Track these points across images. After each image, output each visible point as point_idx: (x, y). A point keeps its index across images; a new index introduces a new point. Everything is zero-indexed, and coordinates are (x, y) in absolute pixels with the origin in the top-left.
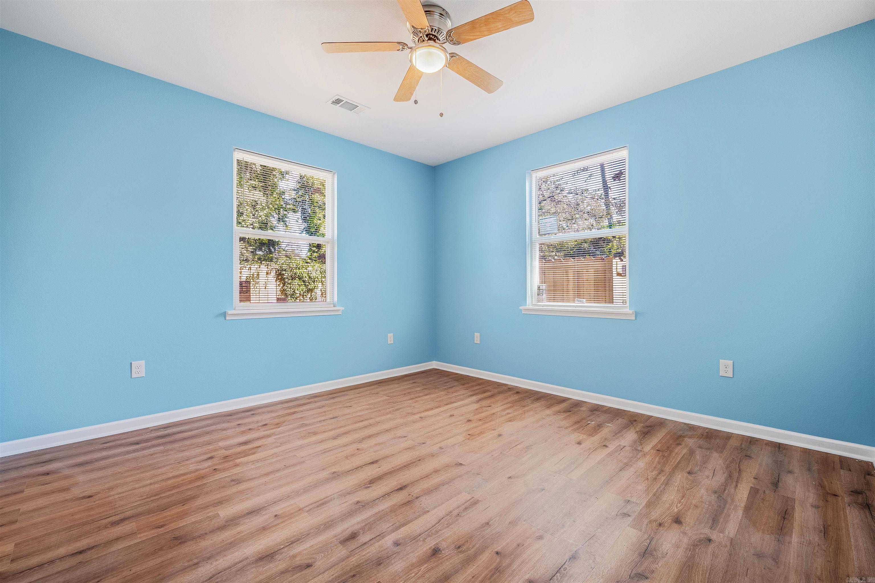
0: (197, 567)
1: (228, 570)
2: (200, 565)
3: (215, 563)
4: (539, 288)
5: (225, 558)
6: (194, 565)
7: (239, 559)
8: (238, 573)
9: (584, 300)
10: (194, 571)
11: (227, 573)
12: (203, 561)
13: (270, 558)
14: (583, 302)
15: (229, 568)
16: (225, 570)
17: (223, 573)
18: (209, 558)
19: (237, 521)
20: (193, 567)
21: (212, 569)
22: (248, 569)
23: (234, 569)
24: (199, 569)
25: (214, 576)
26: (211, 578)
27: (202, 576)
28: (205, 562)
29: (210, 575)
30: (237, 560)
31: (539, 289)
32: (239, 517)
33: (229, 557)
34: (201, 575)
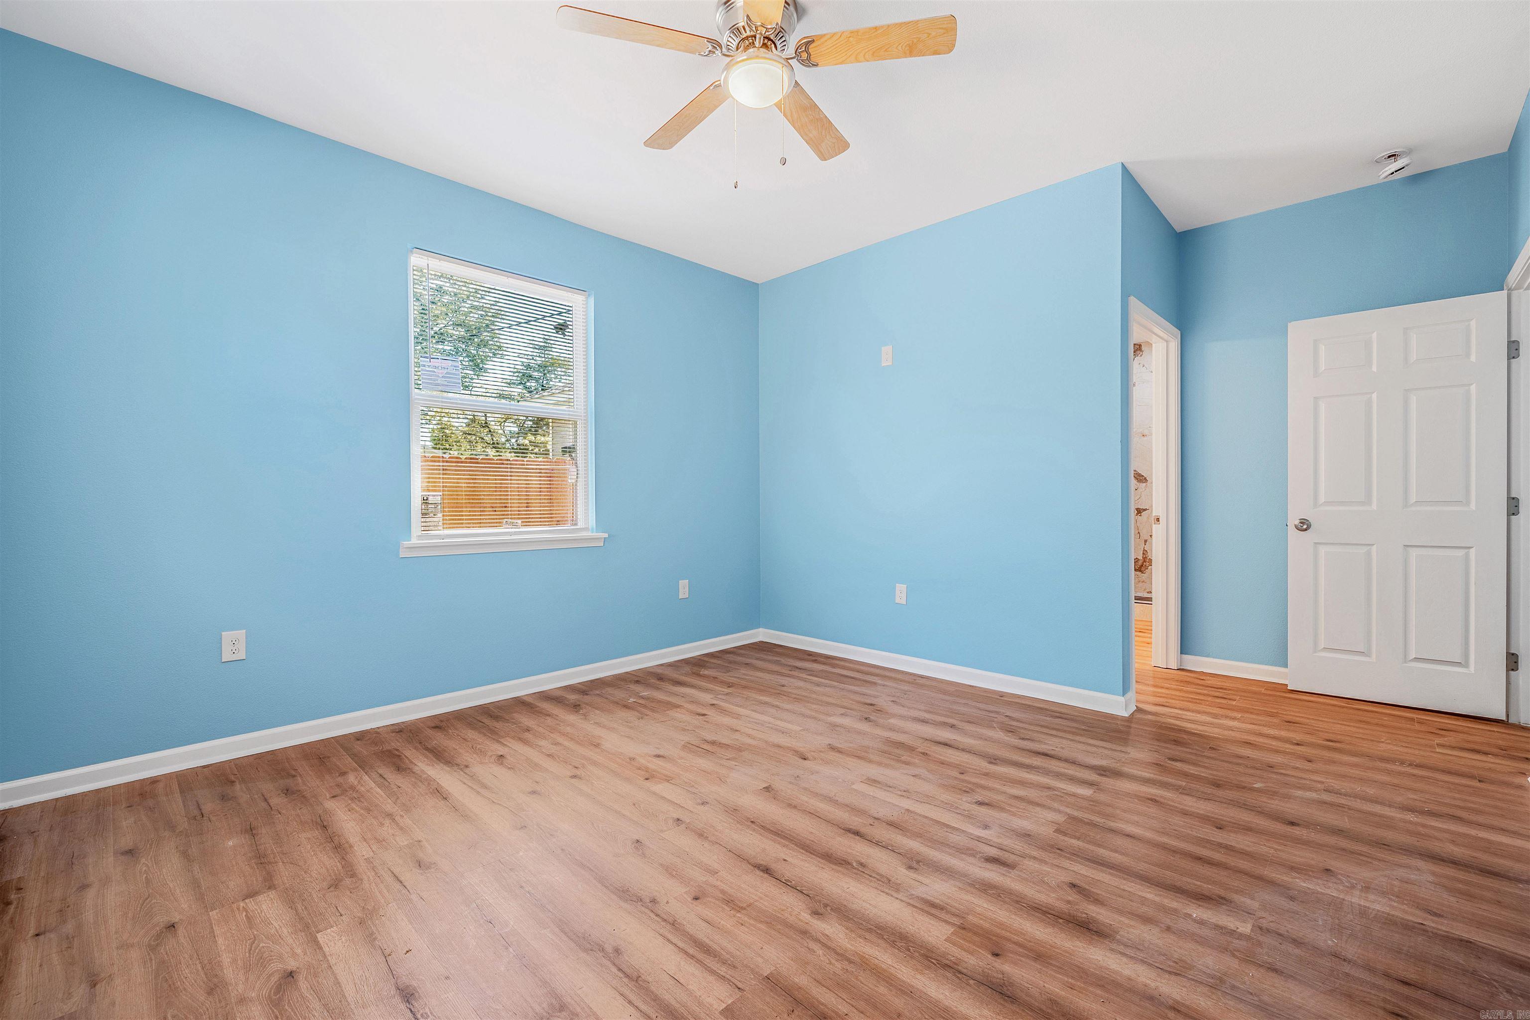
0: (1178, 1002)
1: (1149, 961)
2: (1171, 1002)
3: (1153, 985)
4: (425, 501)
5: (1133, 976)
6: (1179, 1011)
7: (1122, 958)
8: (1141, 947)
9: (519, 521)
10: (1188, 1003)
11: (1153, 960)
12: (1163, 1003)
13: (1091, 925)
14: (515, 525)
15: (1143, 962)
16: (1150, 965)
17: (1156, 965)
18: (1151, 998)
19: (1044, 1008)
20: (1183, 1009)
21: (1163, 981)
22: (1128, 939)
23: (1141, 955)
24: (1178, 998)
25: (1170, 973)
26: (1176, 974)
27: (1185, 987)
28: (1162, 1000)
29: (1173, 977)
30: (1125, 959)
31: (426, 503)
32: (1032, 1010)
33: (1127, 972)
34: (1184, 989)
